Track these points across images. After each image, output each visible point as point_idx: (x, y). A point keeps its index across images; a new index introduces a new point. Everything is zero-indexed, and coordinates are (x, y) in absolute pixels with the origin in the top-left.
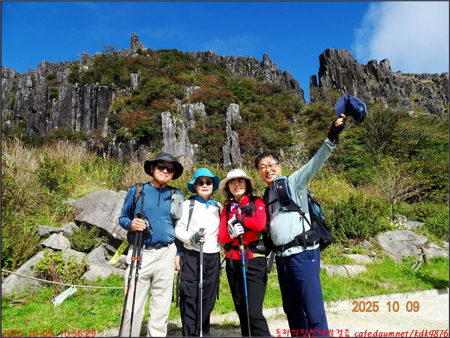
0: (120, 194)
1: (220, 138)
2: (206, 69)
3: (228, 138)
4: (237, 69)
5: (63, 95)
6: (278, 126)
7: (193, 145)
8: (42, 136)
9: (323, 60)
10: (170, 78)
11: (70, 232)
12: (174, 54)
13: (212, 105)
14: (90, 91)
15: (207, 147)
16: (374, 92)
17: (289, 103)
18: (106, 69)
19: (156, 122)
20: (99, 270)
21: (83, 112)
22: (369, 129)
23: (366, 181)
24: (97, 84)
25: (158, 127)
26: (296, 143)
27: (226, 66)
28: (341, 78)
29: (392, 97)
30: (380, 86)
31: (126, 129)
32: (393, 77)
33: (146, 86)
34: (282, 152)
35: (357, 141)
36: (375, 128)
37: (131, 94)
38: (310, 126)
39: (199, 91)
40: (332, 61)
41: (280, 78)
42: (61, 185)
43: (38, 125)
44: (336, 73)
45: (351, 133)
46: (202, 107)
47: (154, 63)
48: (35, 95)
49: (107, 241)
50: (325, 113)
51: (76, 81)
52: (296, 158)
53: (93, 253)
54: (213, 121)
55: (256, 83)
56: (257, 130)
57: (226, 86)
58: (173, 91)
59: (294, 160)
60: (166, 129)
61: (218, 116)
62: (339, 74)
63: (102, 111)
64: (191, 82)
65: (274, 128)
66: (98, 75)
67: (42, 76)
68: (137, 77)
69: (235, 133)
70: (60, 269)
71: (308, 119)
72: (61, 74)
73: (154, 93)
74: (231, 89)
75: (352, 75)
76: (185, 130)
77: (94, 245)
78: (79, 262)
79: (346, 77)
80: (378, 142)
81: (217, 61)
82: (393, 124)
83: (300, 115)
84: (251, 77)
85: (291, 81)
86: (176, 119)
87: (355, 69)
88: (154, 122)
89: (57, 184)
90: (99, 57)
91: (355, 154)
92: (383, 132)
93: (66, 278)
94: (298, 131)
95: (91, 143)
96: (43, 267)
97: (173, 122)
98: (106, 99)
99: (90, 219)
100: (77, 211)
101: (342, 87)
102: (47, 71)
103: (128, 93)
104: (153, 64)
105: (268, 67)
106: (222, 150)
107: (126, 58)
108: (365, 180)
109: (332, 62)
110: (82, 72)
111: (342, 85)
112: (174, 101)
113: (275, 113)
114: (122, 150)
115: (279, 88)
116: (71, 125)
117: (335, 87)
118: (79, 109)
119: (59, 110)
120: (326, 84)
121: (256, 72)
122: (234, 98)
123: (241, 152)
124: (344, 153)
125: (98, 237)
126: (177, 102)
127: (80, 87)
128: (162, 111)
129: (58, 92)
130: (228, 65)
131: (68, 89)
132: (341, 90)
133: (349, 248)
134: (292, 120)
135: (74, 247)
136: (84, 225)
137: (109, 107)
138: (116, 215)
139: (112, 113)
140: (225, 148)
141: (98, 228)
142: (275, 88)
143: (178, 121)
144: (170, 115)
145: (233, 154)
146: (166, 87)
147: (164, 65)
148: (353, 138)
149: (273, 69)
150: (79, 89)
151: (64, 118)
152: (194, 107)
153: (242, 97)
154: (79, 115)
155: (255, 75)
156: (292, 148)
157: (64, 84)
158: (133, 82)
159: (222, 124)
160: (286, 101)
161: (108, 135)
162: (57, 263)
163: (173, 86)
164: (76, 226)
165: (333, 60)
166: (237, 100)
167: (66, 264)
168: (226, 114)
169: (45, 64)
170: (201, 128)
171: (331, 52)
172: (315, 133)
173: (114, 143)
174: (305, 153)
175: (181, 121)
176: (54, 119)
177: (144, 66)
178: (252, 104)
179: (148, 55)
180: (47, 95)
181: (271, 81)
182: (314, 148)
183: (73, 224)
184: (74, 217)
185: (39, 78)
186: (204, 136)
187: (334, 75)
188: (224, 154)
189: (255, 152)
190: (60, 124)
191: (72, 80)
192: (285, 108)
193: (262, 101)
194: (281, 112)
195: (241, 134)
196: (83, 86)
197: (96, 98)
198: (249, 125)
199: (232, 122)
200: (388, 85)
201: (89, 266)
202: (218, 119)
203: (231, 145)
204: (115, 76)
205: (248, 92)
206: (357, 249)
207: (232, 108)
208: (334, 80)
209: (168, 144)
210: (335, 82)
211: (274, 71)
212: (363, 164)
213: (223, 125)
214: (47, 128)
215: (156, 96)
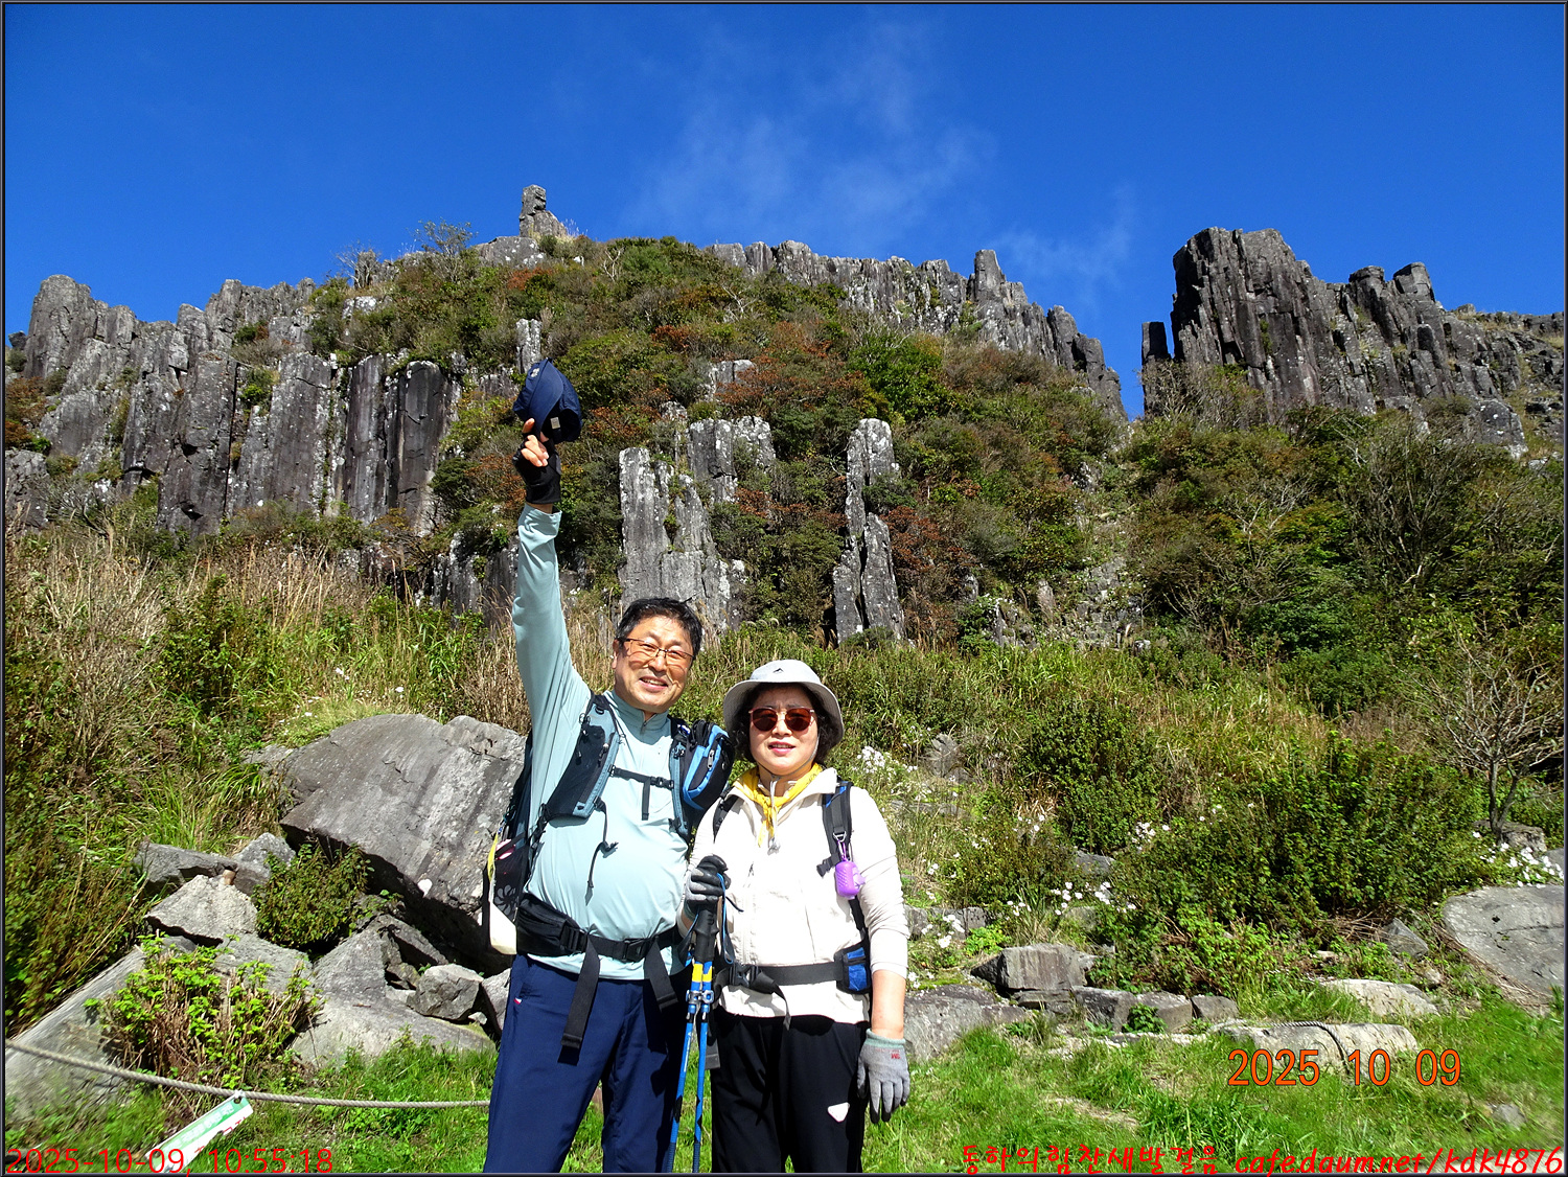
0: (452, 729)
1: (823, 538)
2: (775, 301)
3: (853, 537)
4: (884, 304)
5: (288, 394)
6: (1030, 499)
7: (730, 562)
8: (213, 531)
9: (1187, 272)
10: (652, 331)
11: (259, 870)
12: (666, 254)
13: (794, 423)
14: (377, 380)
15: (779, 573)
16: (1374, 381)
17: (1068, 417)
18: (435, 306)
19: (602, 482)
20: (356, 1025)
21: (352, 450)
22: (1365, 508)
23: (1369, 694)
24: (404, 354)
25: (608, 499)
26: (1097, 559)
27: (846, 294)
28: (1255, 330)
29: (1445, 397)
30: (1396, 357)
31: (497, 508)
32: (1445, 325)
33: (568, 361)
34: (1044, 592)
35: (1323, 553)
36: (1387, 504)
37: (516, 388)
38: (1144, 498)
39: (750, 377)
40: (1221, 270)
41: (1037, 332)
42: (243, 694)
43: (201, 494)
44: (1237, 313)
45: (1300, 523)
46: (761, 430)
47: (599, 285)
48: (193, 393)
49: (399, 907)
50: (1200, 451)
51: (333, 346)
52: (1098, 611)
53: (341, 953)
54: (800, 479)
55: (952, 349)
56: (956, 510)
57: (846, 360)
58: (660, 376)
59: (1090, 620)
60: (633, 507)
61: (816, 464)
62: (1247, 317)
63: (416, 449)
64: (722, 345)
65: (1017, 506)
66: (406, 326)
67: (223, 330)
68: (537, 330)
69: (879, 522)
70: (200, 1019)
71: (1137, 475)
72: (284, 323)
73: (593, 385)
74: (863, 370)
75: (1296, 320)
76: (699, 510)
77: (349, 922)
78: (277, 991)
79: (1272, 328)
80: (1403, 554)
81: (814, 276)
82: (1454, 489)
83: (1110, 461)
84: (933, 330)
85: (1074, 344)
86: (669, 471)
87: (1305, 299)
88: (594, 481)
89: (227, 693)
90: (414, 268)
91: (1317, 600)
92: (1420, 516)
93: (220, 1055)
94: (1102, 516)
95: (376, 556)
96: (133, 1010)
97: (657, 483)
98: (432, 407)
99: (340, 822)
100: (296, 792)
101: (1258, 363)
102: (237, 315)
103: (507, 385)
104: (594, 286)
105: (991, 296)
106: (832, 583)
107: (505, 268)
108: (1362, 692)
109: (1223, 275)
110: (355, 317)
111: (1259, 357)
112: (665, 409)
113: (1021, 452)
114: (480, 580)
115: (1031, 365)
116: (311, 496)
117: (1234, 362)
118: (339, 440)
119: (272, 445)
120: (1202, 352)
121: (949, 313)
122: (873, 401)
123: (899, 590)
124: (1274, 593)
125: (367, 893)
126: (675, 413)
127: (346, 367)
128: (623, 445)
129: (269, 382)
130: (851, 290)
131: (304, 374)
132: (1255, 374)
133: (1336, 951)
134: (1081, 477)
135: (270, 931)
136: (314, 844)
137: (439, 431)
138: (433, 808)
139: (450, 452)
140: (842, 575)
141: (365, 856)
142: (1016, 367)
143: (677, 477)
144: (648, 459)
145: (871, 595)
146: (637, 361)
147: (632, 288)
148: (1308, 540)
149: (1008, 303)
150: (340, 373)
151: (287, 472)
152: (732, 429)
153: (904, 396)
154: (337, 462)
155: (948, 324)
156: (1083, 577)
157: (293, 356)
158: (525, 348)
159: (831, 490)
160: (1057, 411)
161: (433, 531)
162: (192, 994)
163: (661, 359)
164: (287, 848)
165: (1226, 269)
166: (886, 406)
167: (226, 997)
168: (844, 455)
169: (233, 292)
170: (758, 503)
171: (1215, 242)
172: (1165, 523)
173: (453, 557)
174: (1130, 594)
175: (688, 480)
176: (252, 473)
177: (564, 295)
178: (937, 421)
179: (577, 259)
180: (234, 393)
181: (1003, 343)
182: (1162, 578)
183: (277, 841)
184: (281, 813)
185: (210, 339)
186: (767, 532)
187: (1231, 322)
188: (839, 596)
189: (949, 588)
190: (271, 492)
191: (318, 343)
192: (1054, 434)
193: (973, 409)
194: (1041, 448)
195: (898, 527)
196: (356, 363)
197: (399, 401)
198: (925, 495)
199: (867, 484)
200: (1426, 355)
201: (315, 1009)
202: (816, 471)
203: (864, 562)
204: (464, 329)
205: (924, 379)
206: (1369, 959)
207: (866, 436)
208: (1228, 337)
209: (641, 559)
210: (1234, 343)
211: (1015, 310)
212: (1347, 633)
213: (837, 491)
214: (230, 505)
215: (601, 395)
